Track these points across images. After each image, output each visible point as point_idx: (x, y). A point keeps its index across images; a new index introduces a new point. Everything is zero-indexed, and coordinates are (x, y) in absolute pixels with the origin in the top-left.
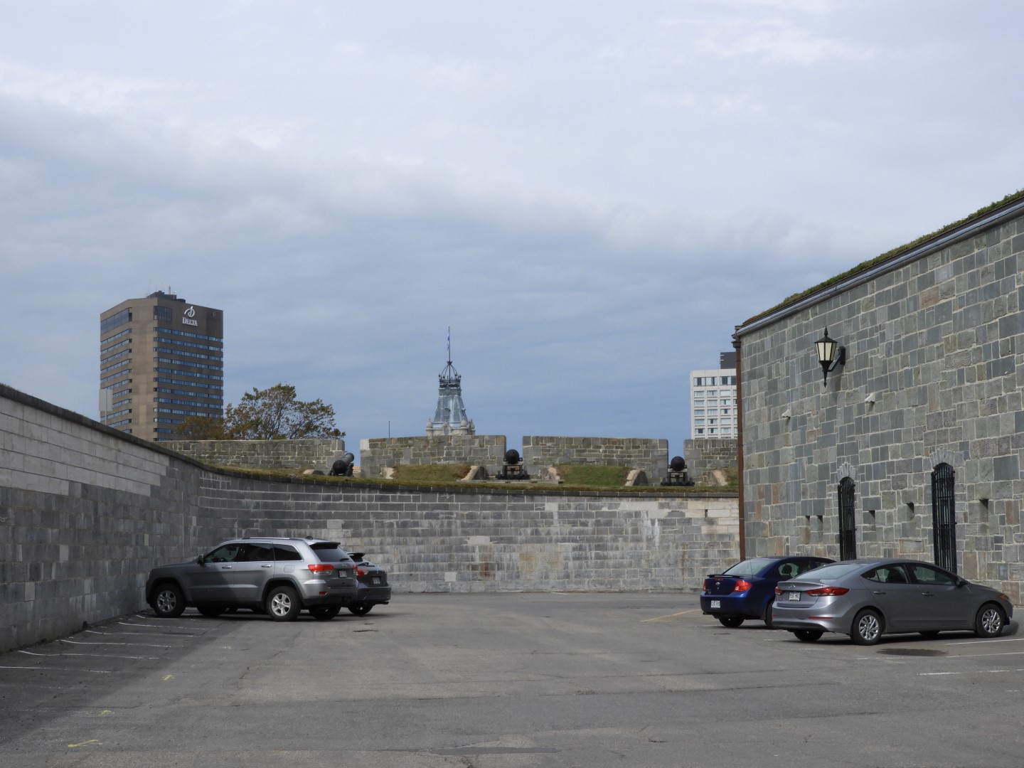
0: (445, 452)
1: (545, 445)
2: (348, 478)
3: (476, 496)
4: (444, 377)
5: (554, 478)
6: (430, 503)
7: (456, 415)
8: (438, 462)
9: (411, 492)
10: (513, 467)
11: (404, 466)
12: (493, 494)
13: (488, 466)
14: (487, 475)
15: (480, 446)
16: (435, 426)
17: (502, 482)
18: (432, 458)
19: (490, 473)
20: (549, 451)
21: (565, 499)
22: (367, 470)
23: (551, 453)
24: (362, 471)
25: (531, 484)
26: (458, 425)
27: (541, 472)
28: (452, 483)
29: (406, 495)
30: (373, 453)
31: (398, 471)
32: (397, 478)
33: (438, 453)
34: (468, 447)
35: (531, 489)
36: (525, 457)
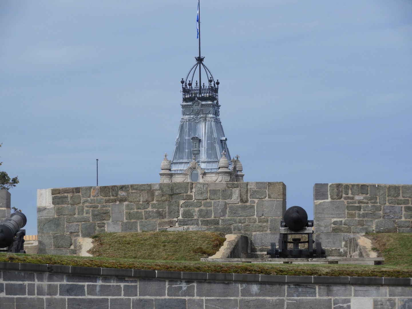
0: (181, 210)
1: (352, 198)
2: (14, 255)
3: (233, 286)
4: (190, 84)
5: (368, 255)
6: (153, 298)
7: (211, 147)
8: (170, 229)
9: (121, 278)
10: (297, 236)
11: (111, 234)
12: (262, 283)
13: (256, 236)
14: (254, 250)
15: (242, 201)
16: (174, 168)
17: (278, 262)
18: (159, 221)
19: (258, 247)
20: (359, 208)
21: (385, 290)
22: (48, 241)
23: (362, 212)
24: (40, 242)
25: (327, 264)
26: (215, 166)
27: (346, 246)
28: (192, 264)
29: (113, 283)
30: (59, 212)
31: (101, 244)
32: (100, 255)
33: (170, 212)
34: (221, 202)
35: (327, 273)
36: (318, 219)
